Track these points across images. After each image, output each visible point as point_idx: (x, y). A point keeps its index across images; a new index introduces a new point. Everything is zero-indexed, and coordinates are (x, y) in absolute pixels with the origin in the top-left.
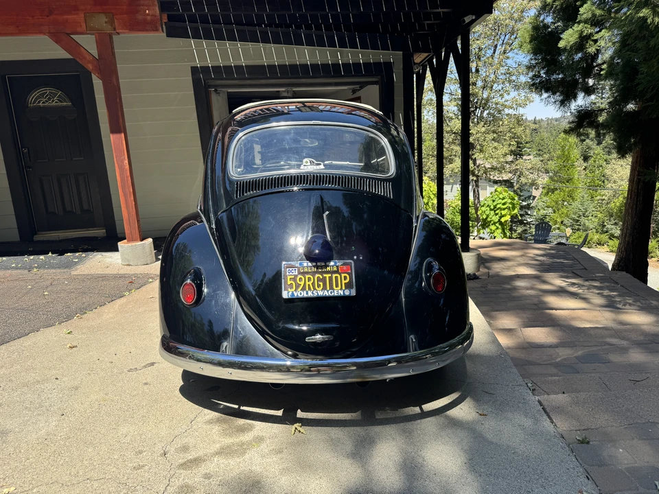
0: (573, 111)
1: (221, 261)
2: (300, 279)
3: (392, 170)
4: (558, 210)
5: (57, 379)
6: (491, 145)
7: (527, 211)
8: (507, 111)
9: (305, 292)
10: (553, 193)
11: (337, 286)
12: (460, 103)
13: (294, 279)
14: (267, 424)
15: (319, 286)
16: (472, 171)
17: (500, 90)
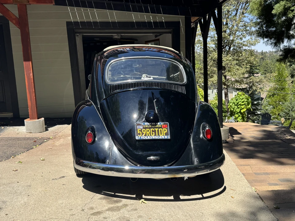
0: (282, 49)
1: (104, 123)
2: (144, 131)
3: (185, 80)
4: (277, 107)
5: (18, 182)
6: (235, 67)
7: (257, 107)
8: (244, 48)
9: (146, 137)
10: (273, 96)
11: (161, 134)
12: (217, 42)
13: (141, 131)
14: (128, 200)
15: (153, 134)
16: (224, 82)
17: (240, 35)
